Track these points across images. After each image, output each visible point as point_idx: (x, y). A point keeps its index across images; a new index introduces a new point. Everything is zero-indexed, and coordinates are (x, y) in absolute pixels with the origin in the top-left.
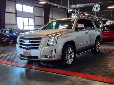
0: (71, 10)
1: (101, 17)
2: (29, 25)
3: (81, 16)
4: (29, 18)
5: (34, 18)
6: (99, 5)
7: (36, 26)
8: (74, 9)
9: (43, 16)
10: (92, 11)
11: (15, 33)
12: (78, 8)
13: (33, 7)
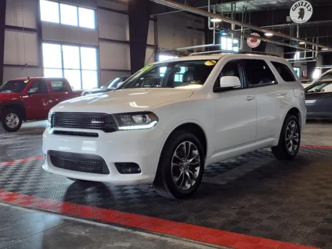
0: (216, 20)
1: (315, 42)
2: (81, 70)
3: (251, 39)
4: (80, 45)
5: (97, 47)
6: (309, 4)
7: (103, 73)
8: (226, 15)
9: (128, 39)
10: (288, 23)
12: (241, 14)
13: (94, 10)
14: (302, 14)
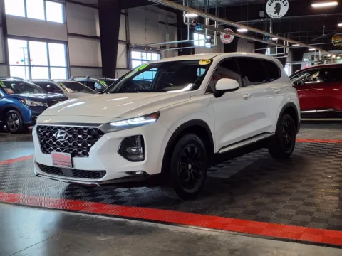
0: (191, 15)
1: (286, 37)
2: (49, 67)
3: (224, 34)
4: (48, 41)
5: (66, 43)
7: (72, 69)
9: (98, 34)
10: (260, 18)
11: (5, 92)
12: (215, 9)
13: (63, 3)
14: (278, 9)
